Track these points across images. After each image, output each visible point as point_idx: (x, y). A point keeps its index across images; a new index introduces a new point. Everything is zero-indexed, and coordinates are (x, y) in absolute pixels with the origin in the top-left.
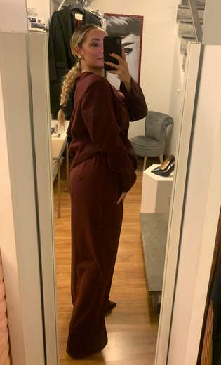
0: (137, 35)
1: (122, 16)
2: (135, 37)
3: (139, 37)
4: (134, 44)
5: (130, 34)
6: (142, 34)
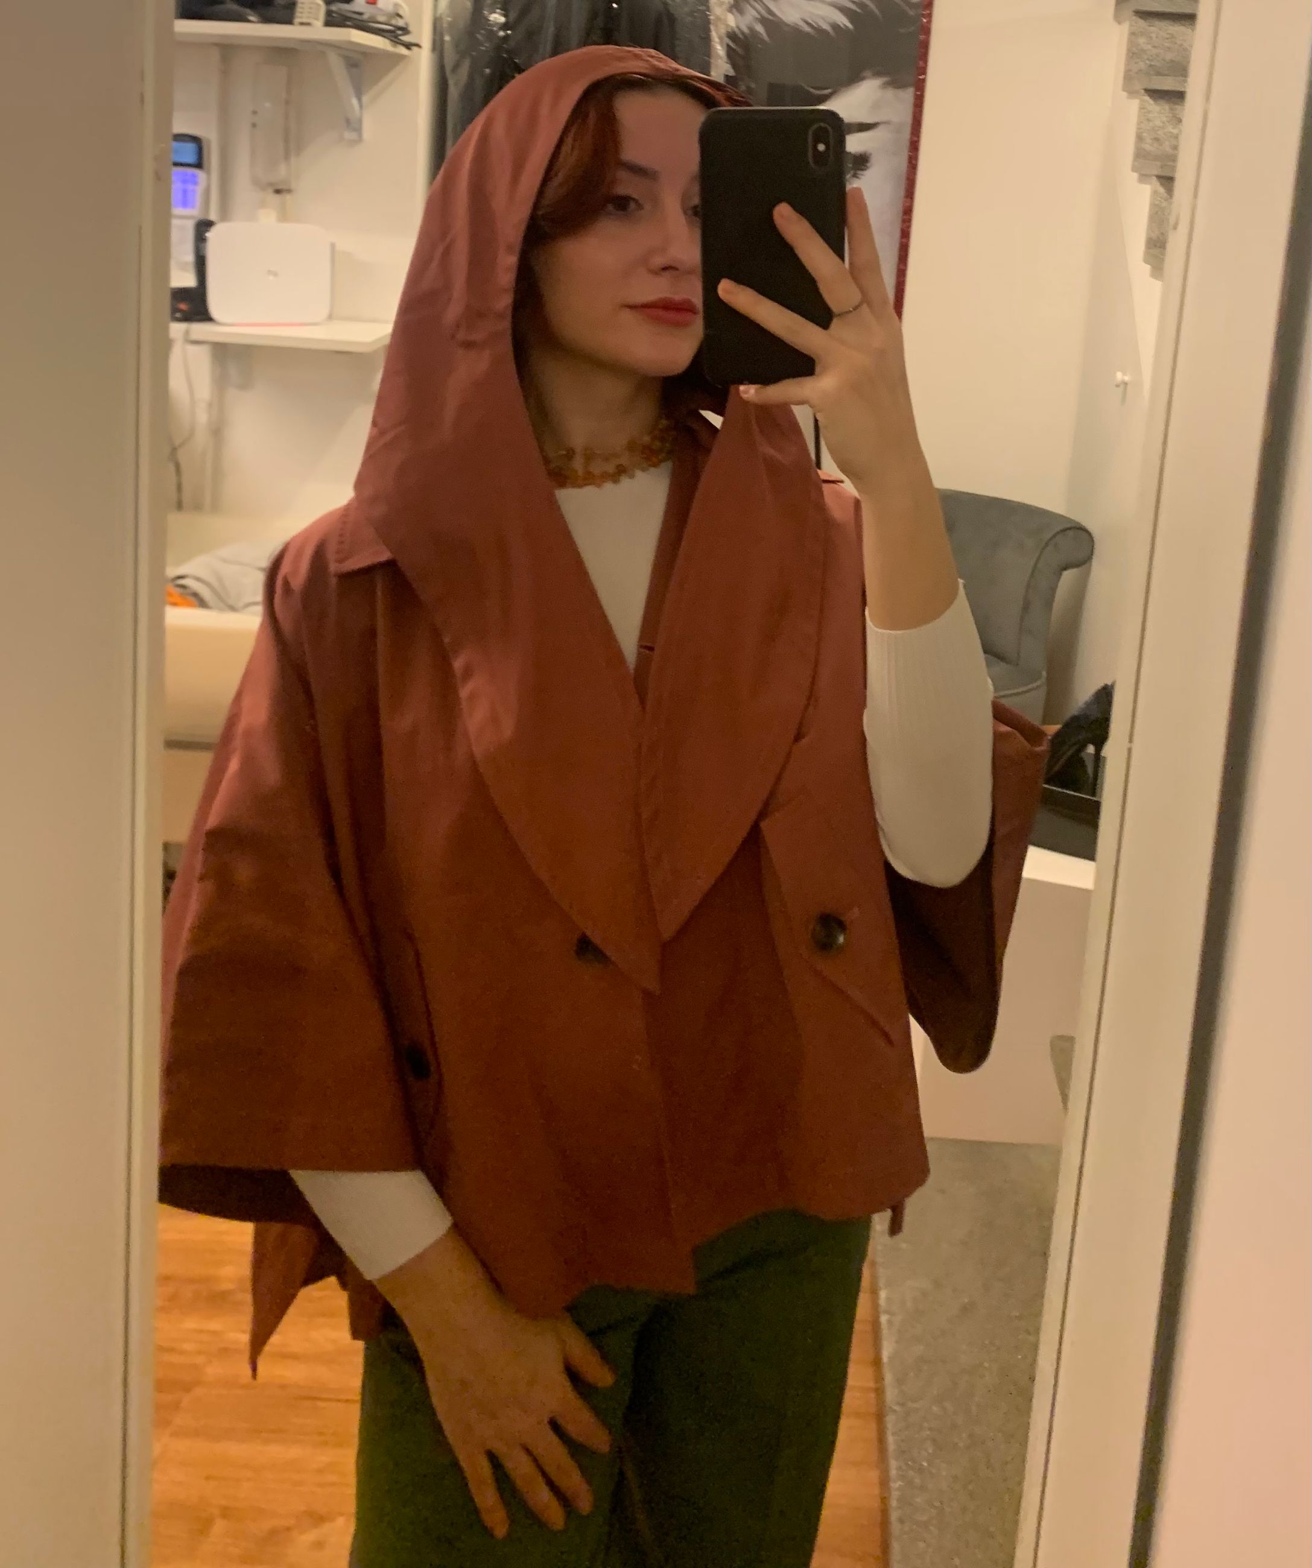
4: (880, 128)
5: (863, 79)
6: (924, 81)
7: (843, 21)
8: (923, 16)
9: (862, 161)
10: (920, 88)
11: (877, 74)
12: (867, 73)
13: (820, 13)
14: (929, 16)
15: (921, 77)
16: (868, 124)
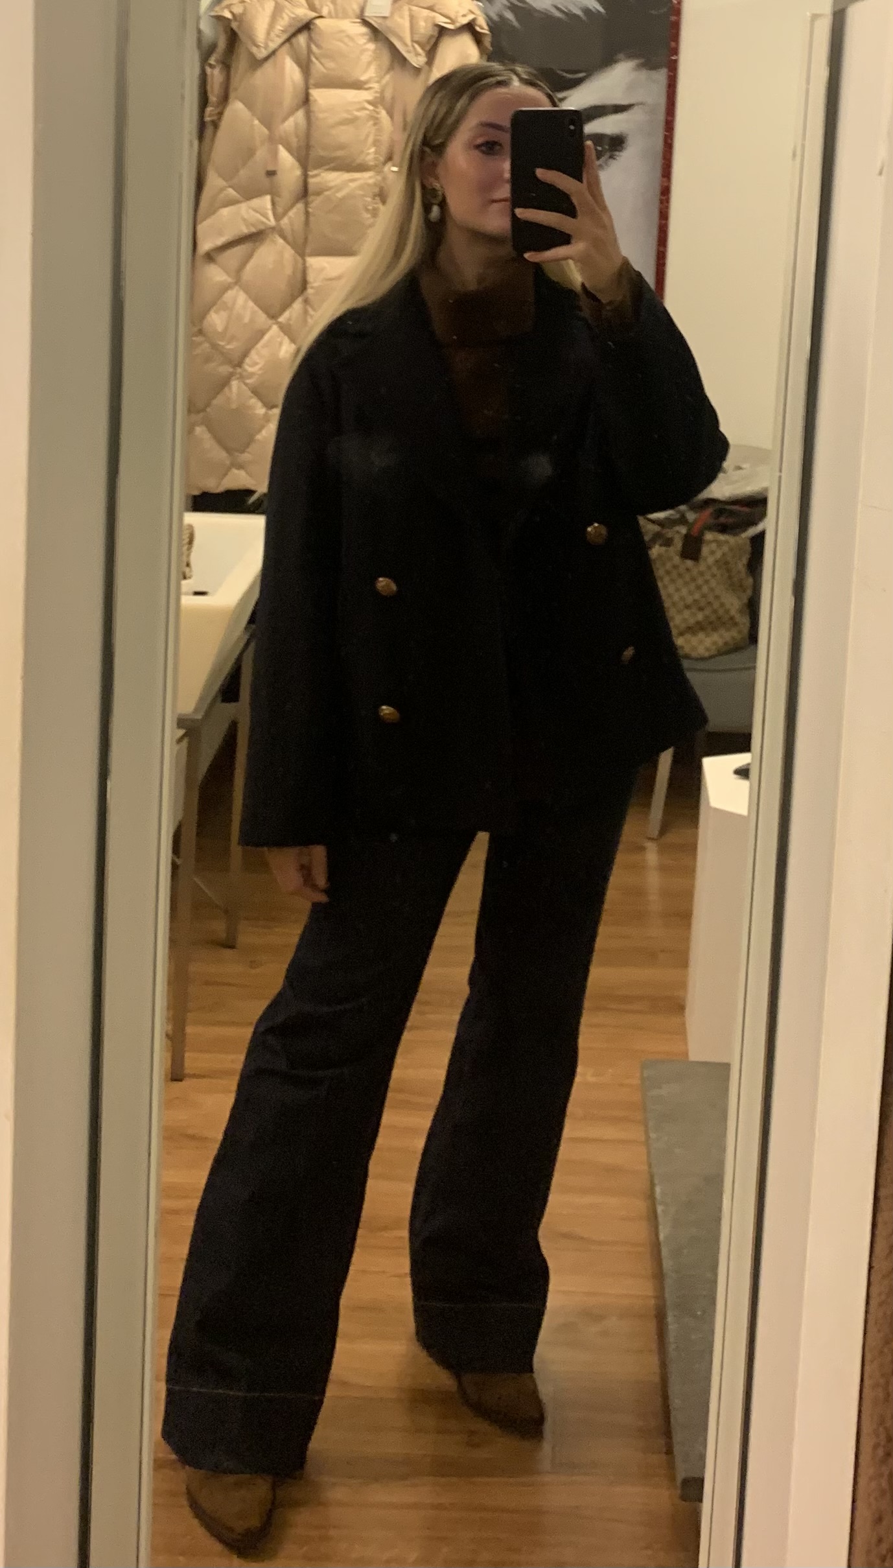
0: (649, 64)
2: (644, 74)
3: (661, 75)
4: (636, 107)
5: (616, 61)
6: (676, 61)
7: (595, 5)
9: (616, 143)
10: (673, 69)
11: (630, 56)
12: (621, 56)
16: (623, 106)
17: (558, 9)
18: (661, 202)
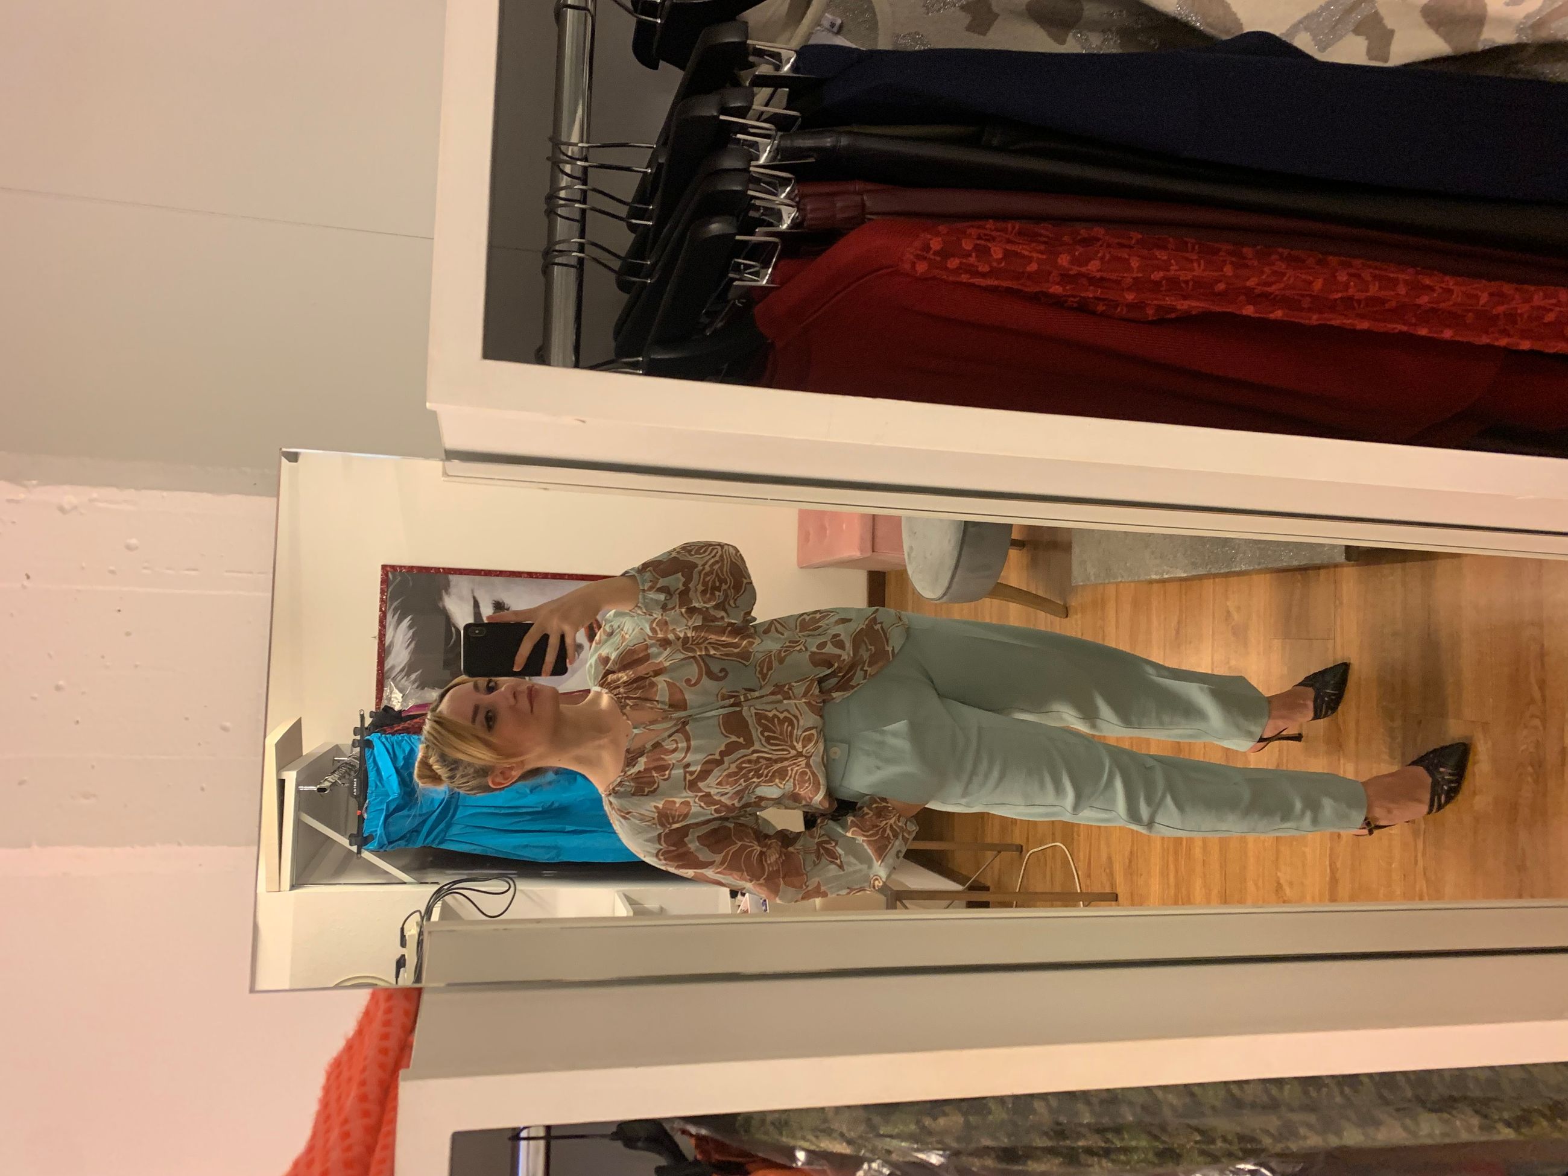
0: (446, 587)
1: (382, 636)
2: (453, 590)
3: (453, 578)
4: (476, 595)
5: (444, 608)
6: (443, 569)
7: (406, 622)
8: (401, 571)
9: (499, 606)
11: (441, 599)
12: (440, 605)
13: (401, 637)
14: (401, 567)
15: (442, 571)
16: (474, 603)
17: (409, 645)
18: (537, 578)
